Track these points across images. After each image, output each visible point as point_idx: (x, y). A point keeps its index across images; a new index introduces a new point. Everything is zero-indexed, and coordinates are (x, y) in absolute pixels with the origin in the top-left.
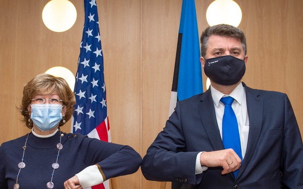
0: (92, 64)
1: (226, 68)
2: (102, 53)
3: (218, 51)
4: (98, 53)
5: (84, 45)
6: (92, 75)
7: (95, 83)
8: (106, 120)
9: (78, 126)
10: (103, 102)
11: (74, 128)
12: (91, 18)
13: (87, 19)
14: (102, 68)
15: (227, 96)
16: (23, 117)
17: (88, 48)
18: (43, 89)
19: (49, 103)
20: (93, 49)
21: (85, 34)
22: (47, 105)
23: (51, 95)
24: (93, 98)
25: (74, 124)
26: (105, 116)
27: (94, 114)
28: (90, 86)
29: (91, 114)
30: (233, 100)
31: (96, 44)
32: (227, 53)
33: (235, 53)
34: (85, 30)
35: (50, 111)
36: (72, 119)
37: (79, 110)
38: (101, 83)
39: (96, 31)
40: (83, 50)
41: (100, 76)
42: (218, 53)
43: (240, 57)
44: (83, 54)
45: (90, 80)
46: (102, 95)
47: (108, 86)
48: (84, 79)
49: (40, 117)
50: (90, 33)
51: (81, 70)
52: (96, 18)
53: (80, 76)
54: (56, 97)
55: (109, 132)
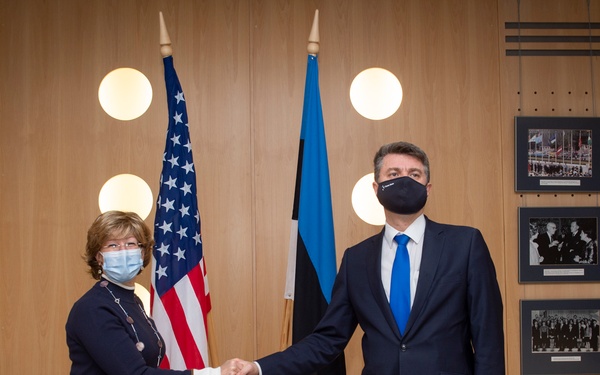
0: (180, 184)
1: (403, 192)
2: (193, 168)
3: (394, 172)
4: (188, 168)
5: (168, 157)
6: (180, 199)
7: (185, 211)
8: (201, 263)
9: (162, 272)
10: (196, 238)
11: (157, 275)
12: (178, 118)
13: (172, 121)
14: (194, 189)
15: (402, 233)
16: (90, 268)
17: (174, 161)
18: (115, 233)
19: (126, 248)
20: (182, 162)
21: (169, 143)
22: (124, 252)
23: (127, 238)
24: (183, 232)
25: (157, 269)
26: (200, 255)
27: (185, 255)
28: (178, 214)
29: (180, 254)
30: (409, 239)
31: (185, 156)
32: (405, 174)
33: (416, 175)
34: (170, 136)
35: (128, 259)
36: (154, 262)
37: (164, 250)
38: (194, 210)
39: (185, 138)
40: (166, 165)
41: (192, 200)
42: (394, 175)
43: (421, 180)
44: (167, 170)
45: (177, 206)
46: (194, 226)
47: (202, 215)
48: (169, 205)
49: (116, 267)
50: (176, 140)
51: (164, 193)
52: (185, 118)
53: (164, 202)
54: (133, 240)
55: (205, 279)
